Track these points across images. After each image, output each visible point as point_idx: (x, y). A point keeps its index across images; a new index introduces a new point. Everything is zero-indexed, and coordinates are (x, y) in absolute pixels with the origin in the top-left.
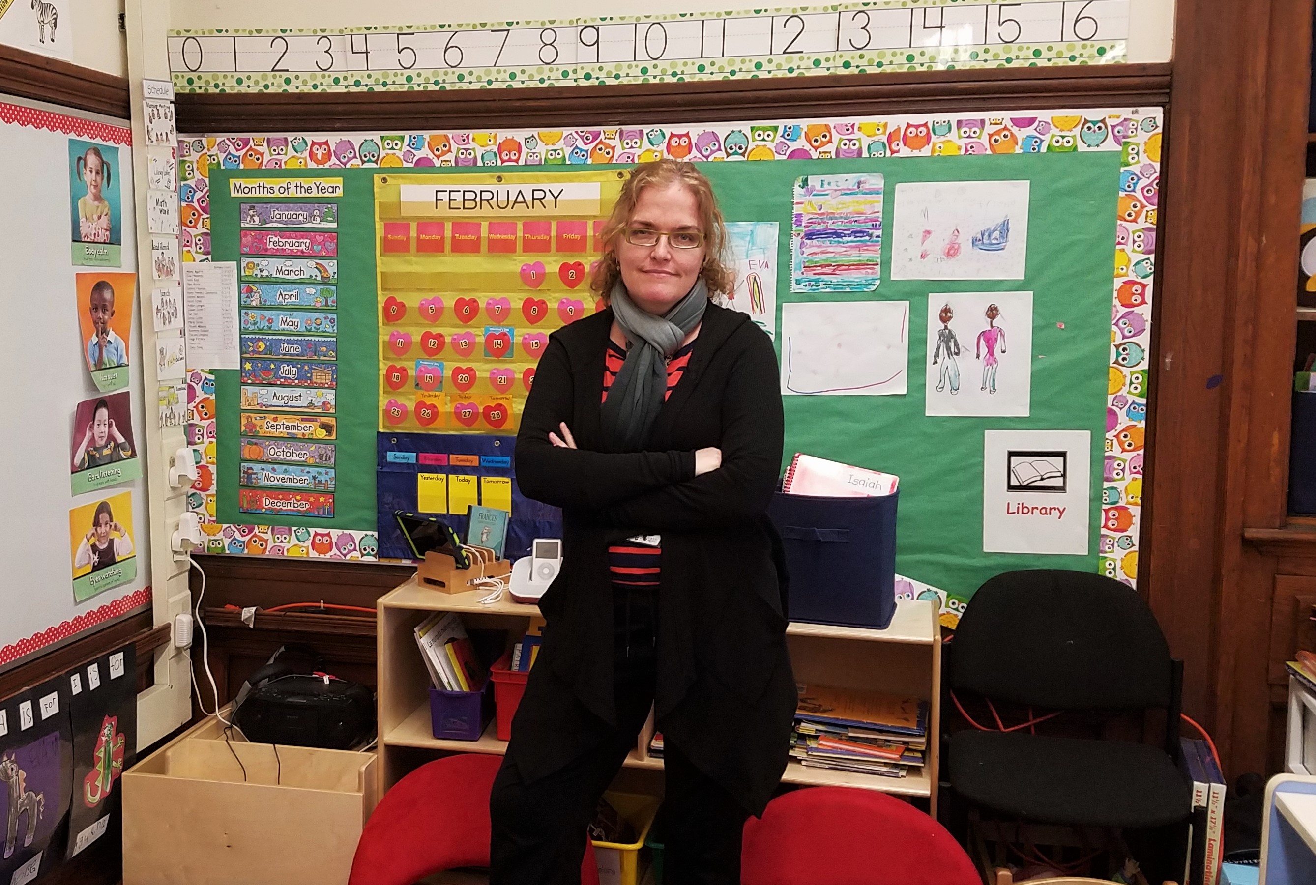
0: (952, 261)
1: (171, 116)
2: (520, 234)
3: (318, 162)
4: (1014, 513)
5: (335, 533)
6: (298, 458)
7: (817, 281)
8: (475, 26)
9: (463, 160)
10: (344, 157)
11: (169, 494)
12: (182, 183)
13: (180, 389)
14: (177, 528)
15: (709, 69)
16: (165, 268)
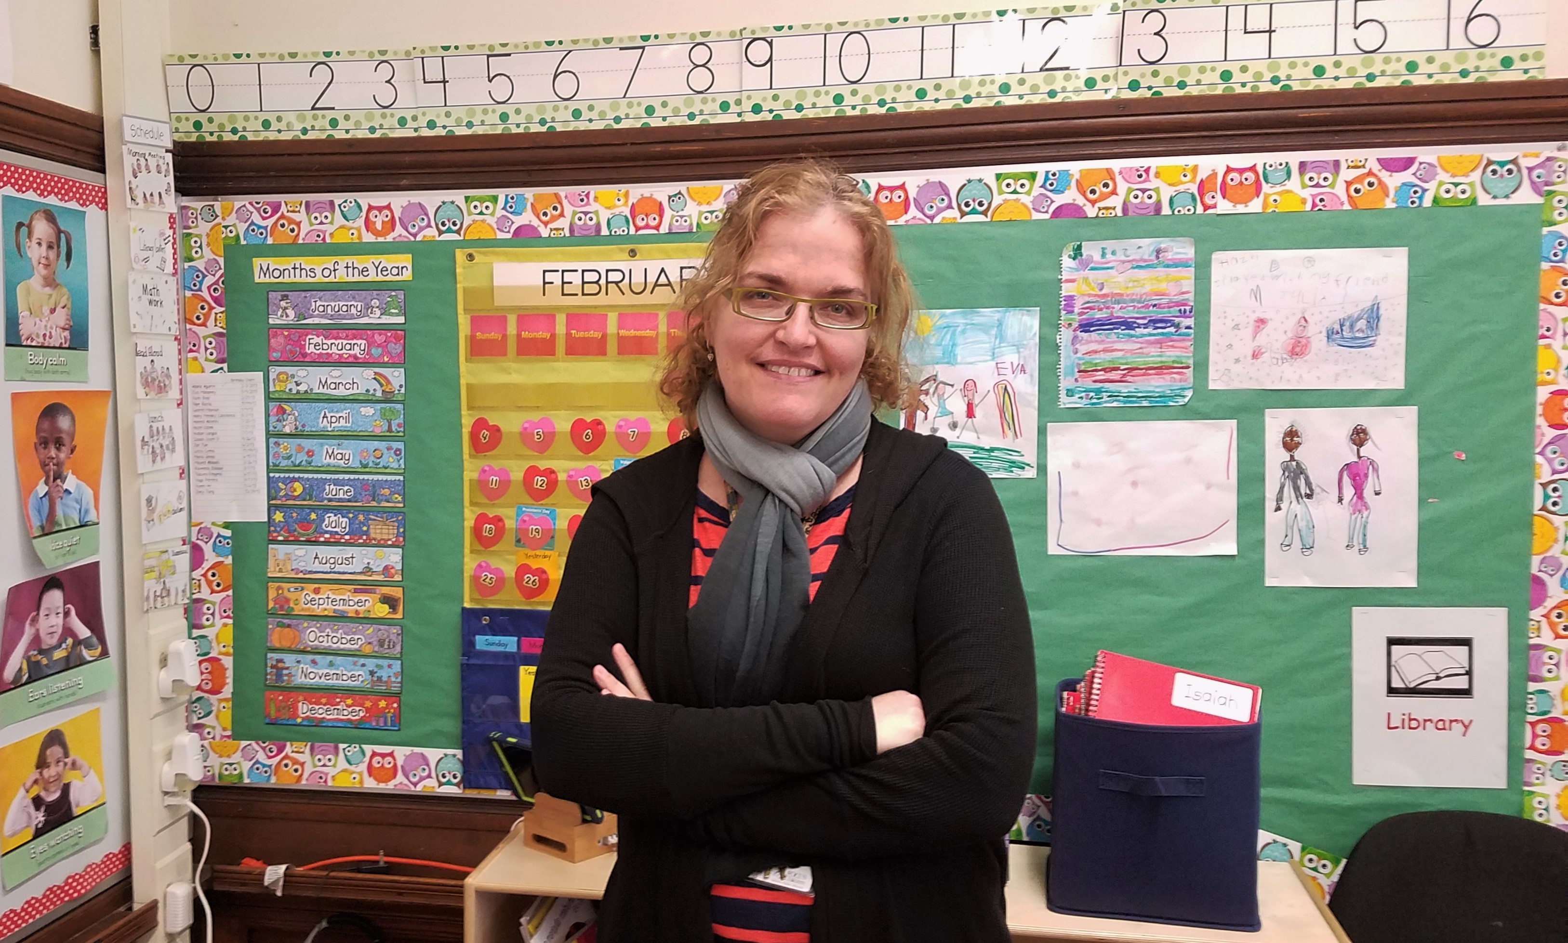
0: (1299, 362)
1: (167, 171)
2: (663, 328)
3: (377, 233)
4: (1396, 728)
5: (401, 753)
6: (348, 646)
7: (1098, 391)
8: (596, 42)
9: (580, 227)
10: (414, 226)
11: (157, 707)
12: (187, 265)
13: (178, 553)
14: (169, 756)
15: (931, 94)
16: (157, 382)
